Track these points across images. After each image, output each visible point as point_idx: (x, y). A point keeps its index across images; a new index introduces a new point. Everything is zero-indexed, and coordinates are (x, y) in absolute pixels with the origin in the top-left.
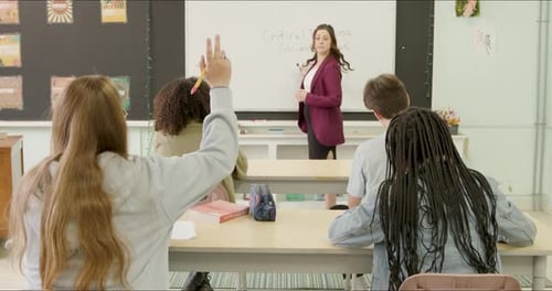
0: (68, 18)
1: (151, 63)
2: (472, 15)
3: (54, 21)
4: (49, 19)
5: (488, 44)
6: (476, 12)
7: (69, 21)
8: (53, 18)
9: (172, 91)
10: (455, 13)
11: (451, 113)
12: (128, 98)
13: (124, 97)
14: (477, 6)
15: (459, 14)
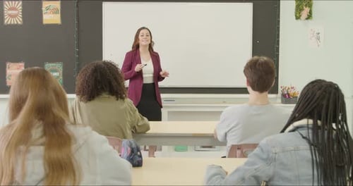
0: (18, 20)
1: (78, 53)
2: (307, 19)
3: (9, 23)
4: (6, 22)
5: (318, 39)
6: (309, 17)
7: (19, 23)
8: (8, 21)
9: (89, 71)
10: (294, 17)
11: (292, 88)
12: (61, 78)
13: (58, 77)
14: (310, 12)
15: (298, 18)
